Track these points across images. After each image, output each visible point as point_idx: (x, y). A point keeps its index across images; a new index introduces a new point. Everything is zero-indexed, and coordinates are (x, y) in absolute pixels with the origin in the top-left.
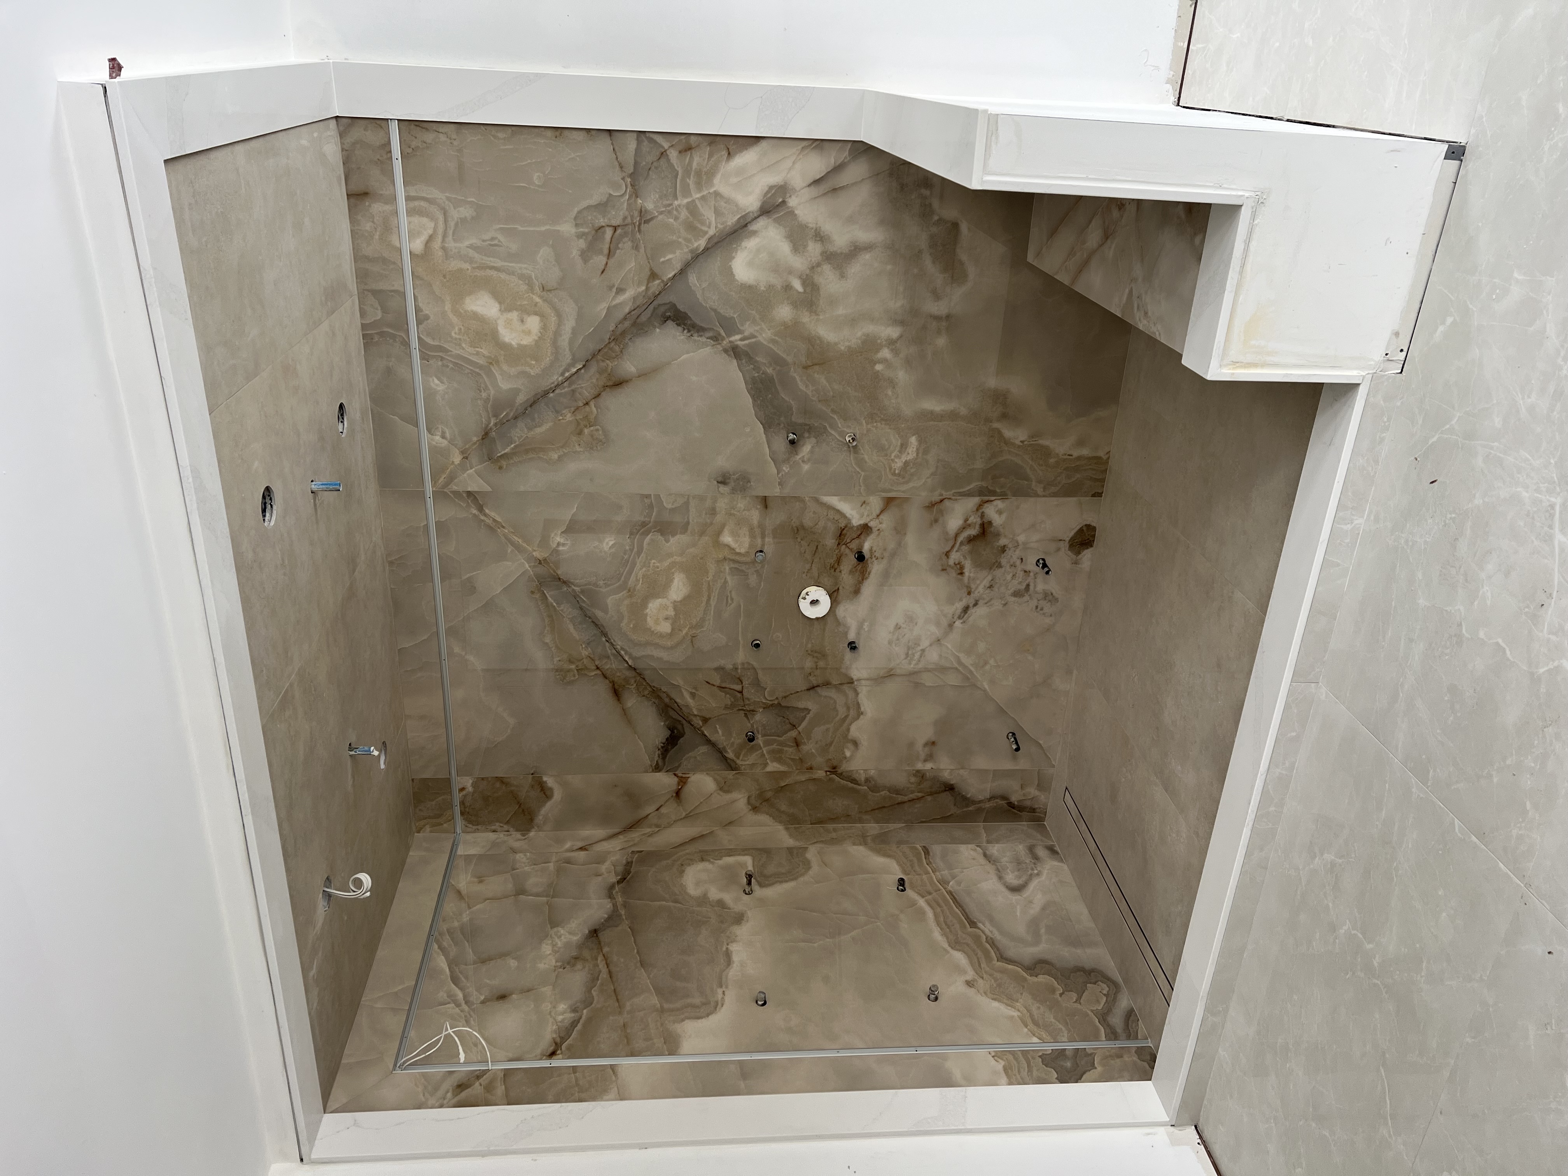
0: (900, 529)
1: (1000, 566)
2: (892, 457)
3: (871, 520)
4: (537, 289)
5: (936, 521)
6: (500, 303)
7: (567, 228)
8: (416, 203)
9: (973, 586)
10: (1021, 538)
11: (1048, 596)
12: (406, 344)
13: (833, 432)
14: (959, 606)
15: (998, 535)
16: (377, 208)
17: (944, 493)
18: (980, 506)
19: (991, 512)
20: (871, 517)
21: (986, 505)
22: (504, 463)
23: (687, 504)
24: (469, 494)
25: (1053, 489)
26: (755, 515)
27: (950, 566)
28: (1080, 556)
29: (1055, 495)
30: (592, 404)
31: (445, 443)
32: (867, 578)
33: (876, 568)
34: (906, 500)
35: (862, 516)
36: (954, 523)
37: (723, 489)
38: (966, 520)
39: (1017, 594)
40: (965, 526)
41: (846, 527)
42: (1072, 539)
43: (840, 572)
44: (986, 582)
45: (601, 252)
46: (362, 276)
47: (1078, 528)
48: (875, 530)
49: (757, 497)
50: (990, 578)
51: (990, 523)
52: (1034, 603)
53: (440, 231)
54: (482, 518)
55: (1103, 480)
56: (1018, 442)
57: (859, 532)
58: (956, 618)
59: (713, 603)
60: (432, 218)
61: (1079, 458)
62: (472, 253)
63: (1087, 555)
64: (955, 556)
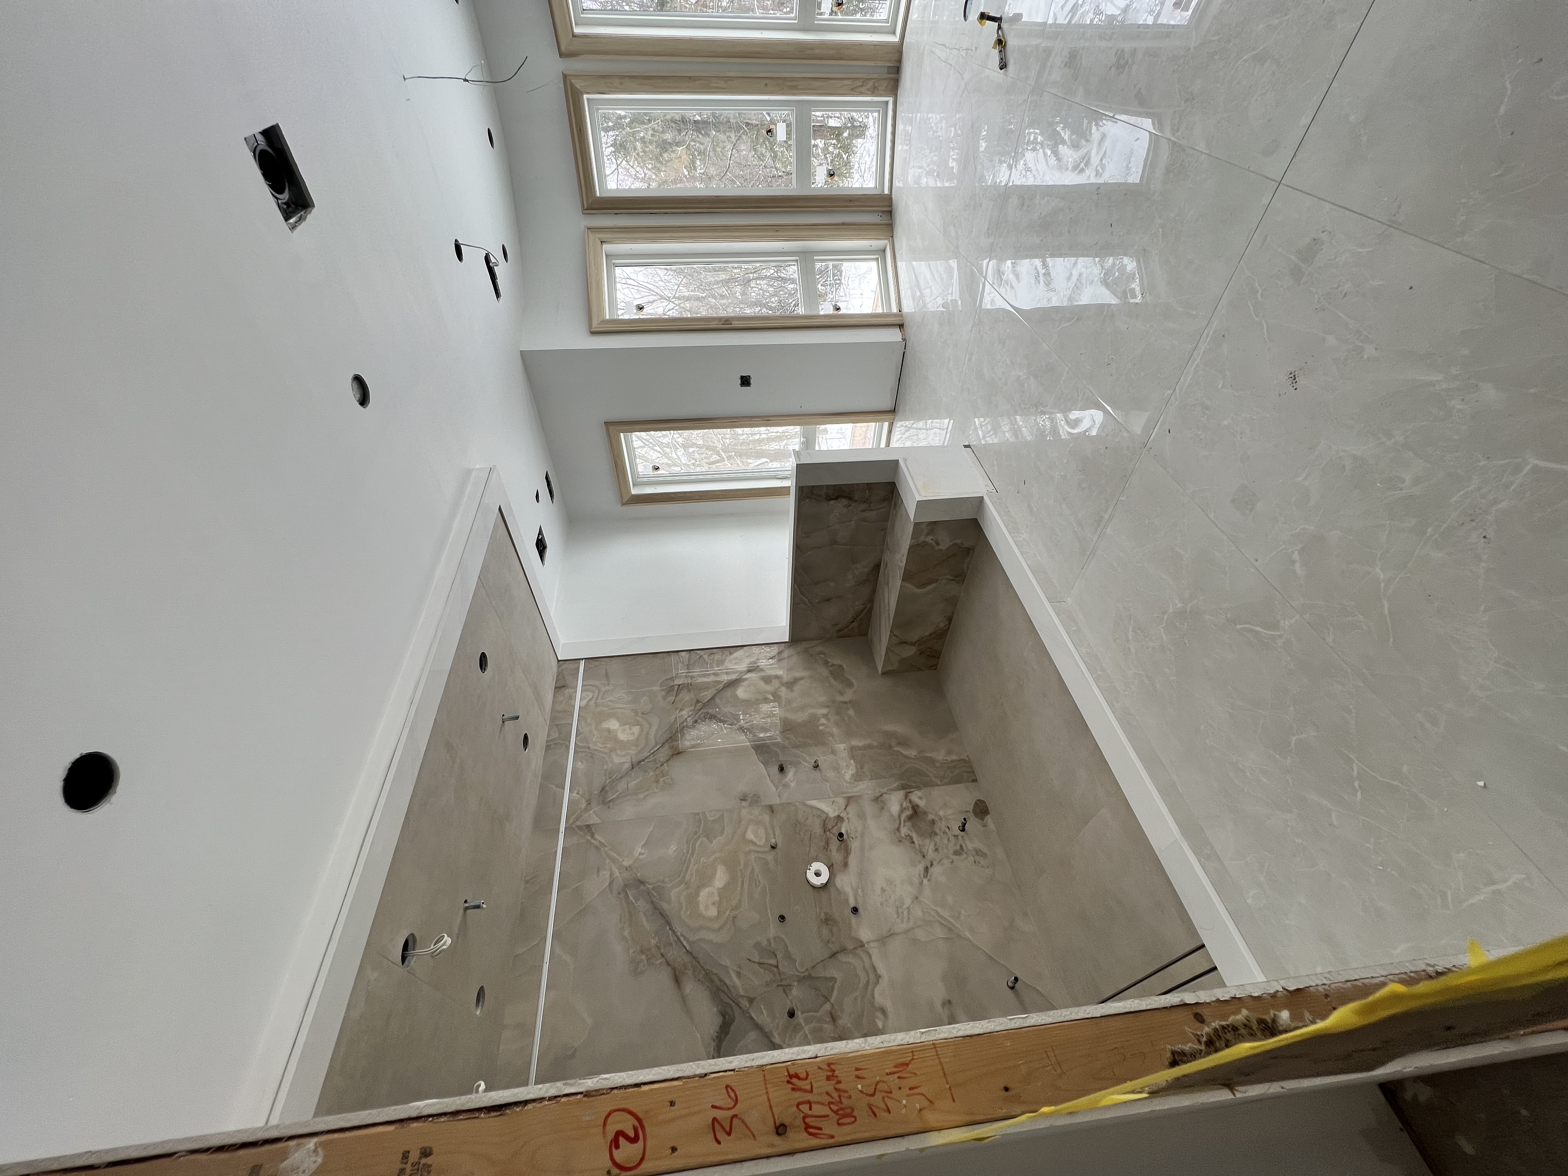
0: (862, 816)
1: (936, 834)
2: (843, 773)
3: (842, 812)
4: (640, 714)
5: (883, 808)
6: (620, 723)
7: (657, 688)
8: (586, 687)
9: (925, 851)
10: (941, 813)
11: (978, 852)
12: (568, 747)
13: (804, 763)
14: (921, 867)
15: (925, 813)
16: (567, 691)
17: (881, 790)
18: (906, 796)
19: (915, 797)
20: (840, 811)
21: (910, 794)
22: (611, 804)
23: (722, 816)
24: (588, 826)
25: (946, 780)
26: (766, 818)
27: (904, 838)
28: (985, 821)
29: (949, 783)
30: (665, 764)
31: (578, 796)
32: (850, 854)
33: (855, 845)
34: (859, 797)
35: (835, 810)
36: (895, 808)
37: (744, 803)
38: (902, 805)
39: (956, 853)
40: (902, 811)
41: (826, 818)
42: (974, 810)
43: (830, 851)
44: (932, 847)
45: (672, 695)
46: (553, 719)
47: (974, 802)
48: (845, 818)
49: (766, 806)
50: (933, 844)
51: (917, 806)
52: (971, 859)
53: (595, 697)
54: (593, 841)
55: (973, 772)
56: (913, 756)
57: (836, 821)
58: (922, 877)
59: (746, 887)
60: (593, 691)
61: (952, 761)
62: (609, 703)
63: (989, 819)
64: (904, 831)
